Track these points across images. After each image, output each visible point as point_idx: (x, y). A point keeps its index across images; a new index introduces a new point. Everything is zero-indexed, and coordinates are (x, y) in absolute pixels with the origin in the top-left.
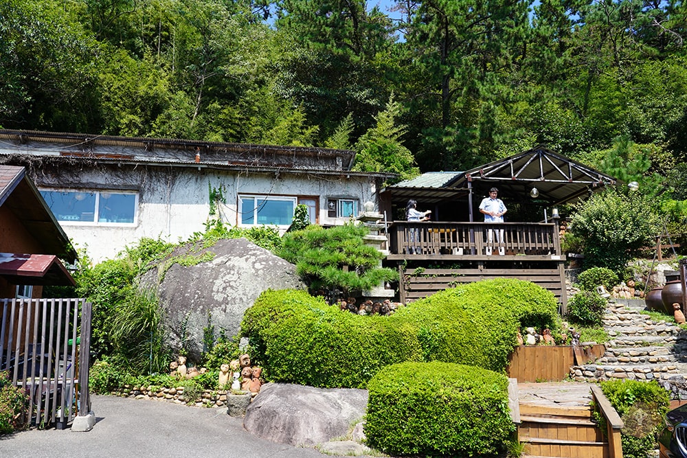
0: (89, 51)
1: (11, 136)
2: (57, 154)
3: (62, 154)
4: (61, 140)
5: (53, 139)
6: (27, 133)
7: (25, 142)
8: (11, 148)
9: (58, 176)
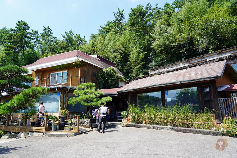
0: (232, 21)
1: (216, 53)
2: (231, 54)
3: (232, 54)
4: (230, 50)
5: (228, 50)
6: (221, 51)
7: (220, 53)
8: (217, 56)
9: (233, 60)
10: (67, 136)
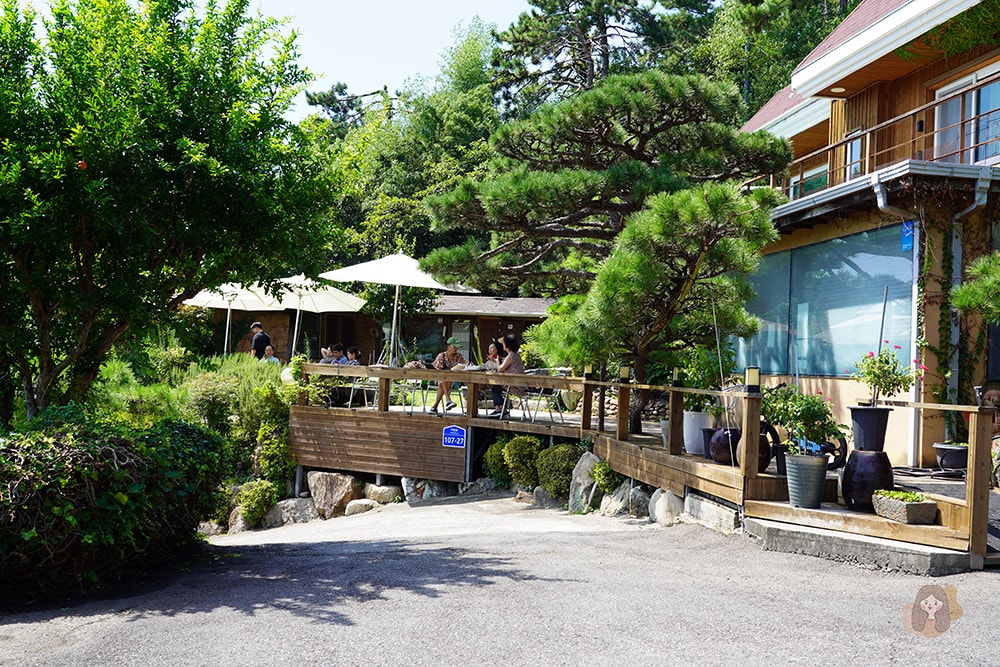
10: (878, 560)
